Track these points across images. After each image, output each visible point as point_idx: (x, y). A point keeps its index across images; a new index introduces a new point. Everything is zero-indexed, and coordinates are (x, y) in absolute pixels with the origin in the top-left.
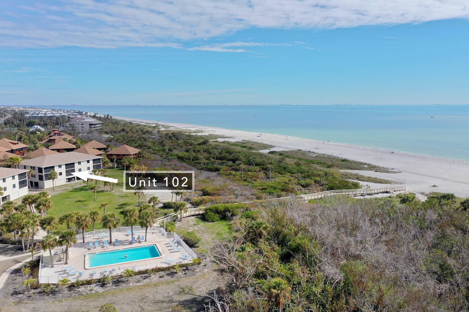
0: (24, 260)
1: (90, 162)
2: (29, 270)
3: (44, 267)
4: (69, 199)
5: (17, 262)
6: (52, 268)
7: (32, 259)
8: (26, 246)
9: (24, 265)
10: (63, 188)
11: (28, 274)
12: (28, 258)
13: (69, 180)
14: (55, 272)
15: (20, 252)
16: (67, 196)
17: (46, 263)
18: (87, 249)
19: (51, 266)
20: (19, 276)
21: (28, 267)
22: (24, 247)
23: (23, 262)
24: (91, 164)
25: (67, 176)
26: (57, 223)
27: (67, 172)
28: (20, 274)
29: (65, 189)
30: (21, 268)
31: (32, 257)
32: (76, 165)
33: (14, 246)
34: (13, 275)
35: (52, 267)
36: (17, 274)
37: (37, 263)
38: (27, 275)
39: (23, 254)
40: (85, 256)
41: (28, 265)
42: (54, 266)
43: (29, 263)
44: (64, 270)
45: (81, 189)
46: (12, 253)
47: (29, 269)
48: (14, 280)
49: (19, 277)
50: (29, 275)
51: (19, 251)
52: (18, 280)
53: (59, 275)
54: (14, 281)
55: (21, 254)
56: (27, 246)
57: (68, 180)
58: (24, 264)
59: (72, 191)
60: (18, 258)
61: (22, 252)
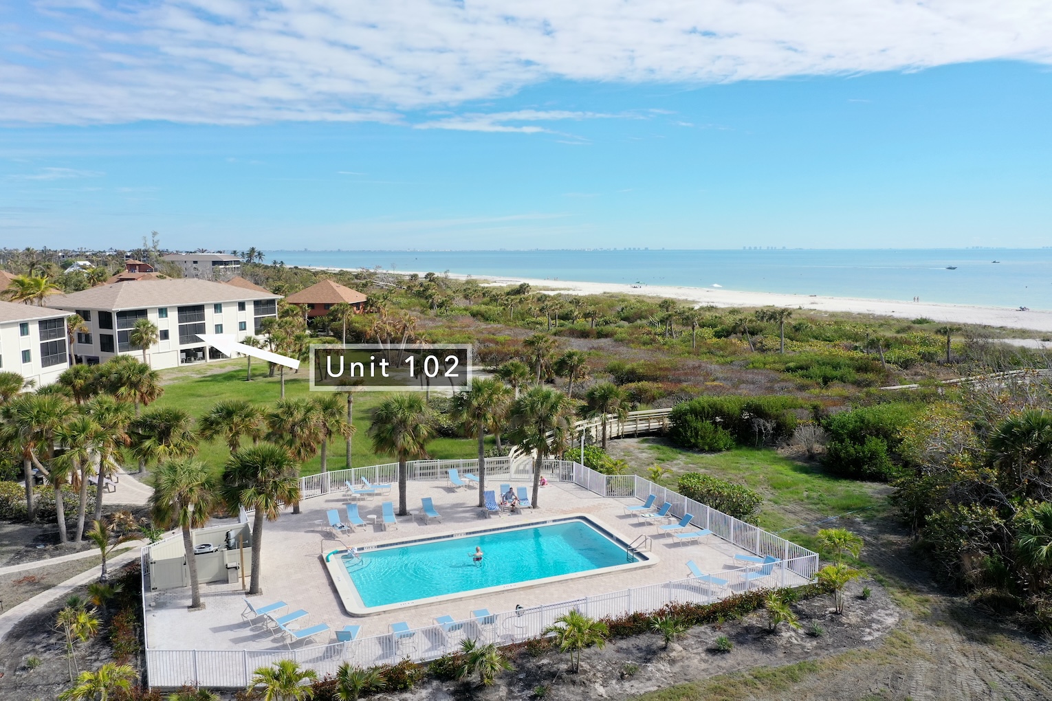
0: (68, 578)
1: (247, 307)
2: (95, 622)
3: (160, 605)
4: (199, 399)
5: (35, 584)
6: (196, 613)
7: (99, 574)
8: (72, 527)
9: (69, 599)
10: (174, 376)
11: (88, 638)
12: (81, 572)
13: (189, 355)
14: (216, 630)
15: (50, 547)
16: (190, 392)
17: (166, 590)
18: (318, 537)
19: (189, 602)
20: (48, 648)
21: (89, 608)
22: (63, 528)
23: (62, 584)
24: (249, 314)
25: (182, 342)
26: (192, 434)
27: (182, 330)
28: (53, 641)
29: (181, 378)
30: (58, 611)
31: (100, 566)
32: (209, 312)
33: (23, 527)
34: (19, 644)
35: (196, 605)
36: (36, 639)
37: (124, 589)
38: (84, 644)
39: (60, 555)
40: (323, 562)
41: (87, 599)
42: (202, 600)
43: (91, 588)
44: (254, 622)
45: (229, 377)
46: (18, 553)
47: (91, 618)
48: (24, 669)
49: (47, 656)
50: (93, 645)
51: (45, 545)
52: (41, 669)
53: (236, 641)
54: (25, 675)
55: (52, 556)
56: (75, 525)
57: (185, 357)
58: (67, 595)
59: (201, 381)
60: (39, 569)
61: (57, 549)
